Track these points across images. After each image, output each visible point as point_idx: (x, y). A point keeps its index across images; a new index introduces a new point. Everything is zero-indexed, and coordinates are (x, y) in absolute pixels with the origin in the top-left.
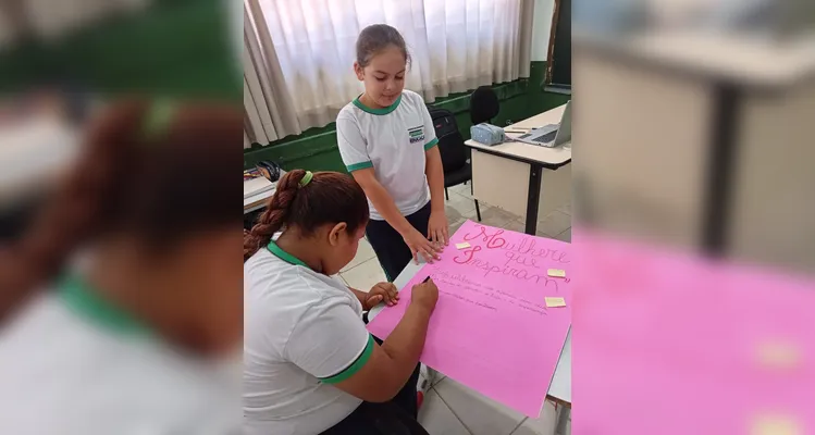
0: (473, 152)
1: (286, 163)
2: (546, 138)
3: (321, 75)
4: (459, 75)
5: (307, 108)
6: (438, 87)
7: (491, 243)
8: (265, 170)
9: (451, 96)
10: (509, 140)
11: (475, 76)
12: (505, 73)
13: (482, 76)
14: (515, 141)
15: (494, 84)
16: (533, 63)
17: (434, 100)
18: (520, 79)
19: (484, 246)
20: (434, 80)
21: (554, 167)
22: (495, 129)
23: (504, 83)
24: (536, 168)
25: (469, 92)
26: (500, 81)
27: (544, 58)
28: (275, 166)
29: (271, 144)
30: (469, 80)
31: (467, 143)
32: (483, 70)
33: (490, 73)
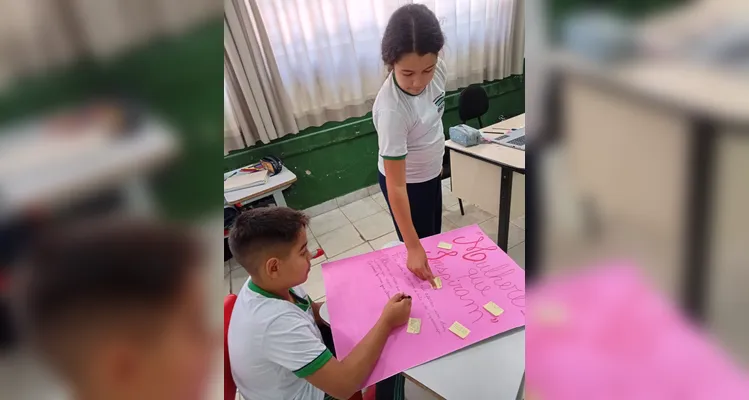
0: (451, 152)
1: (288, 157)
2: (521, 141)
3: (318, 80)
4: (451, 75)
5: (305, 109)
8: (269, 165)
11: (465, 76)
12: (497, 71)
13: (472, 74)
14: (492, 142)
15: (486, 82)
18: (512, 76)
21: (522, 171)
22: (471, 130)
23: (495, 81)
24: (507, 171)
25: (460, 90)
26: (491, 79)
28: (278, 161)
29: (272, 142)
30: (460, 79)
32: (474, 69)
33: (481, 71)
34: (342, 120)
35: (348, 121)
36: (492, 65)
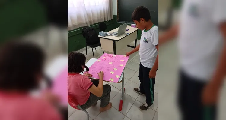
0: (100, 38)
2: (116, 35)
4: (96, 19)
6: (90, 22)
7: (109, 57)
9: (94, 24)
10: (108, 35)
11: (100, 19)
12: (107, 18)
14: (109, 35)
15: (105, 21)
16: (114, 16)
17: (89, 25)
18: (111, 20)
19: (108, 58)
20: (89, 20)
21: (117, 41)
22: (104, 32)
23: (107, 21)
24: (114, 41)
25: (99, 23)
26: (106, 21)
27: (116, 14)
30: (98, 20)
31: (99, 36)
32: (102, 17)
33: (103, 18)
34: (72, 30)
35: (74, 30)
36: (106, 17)
